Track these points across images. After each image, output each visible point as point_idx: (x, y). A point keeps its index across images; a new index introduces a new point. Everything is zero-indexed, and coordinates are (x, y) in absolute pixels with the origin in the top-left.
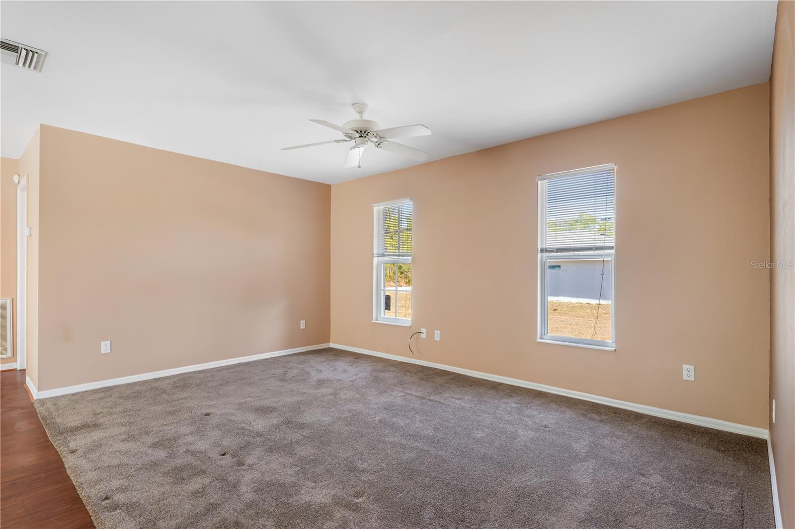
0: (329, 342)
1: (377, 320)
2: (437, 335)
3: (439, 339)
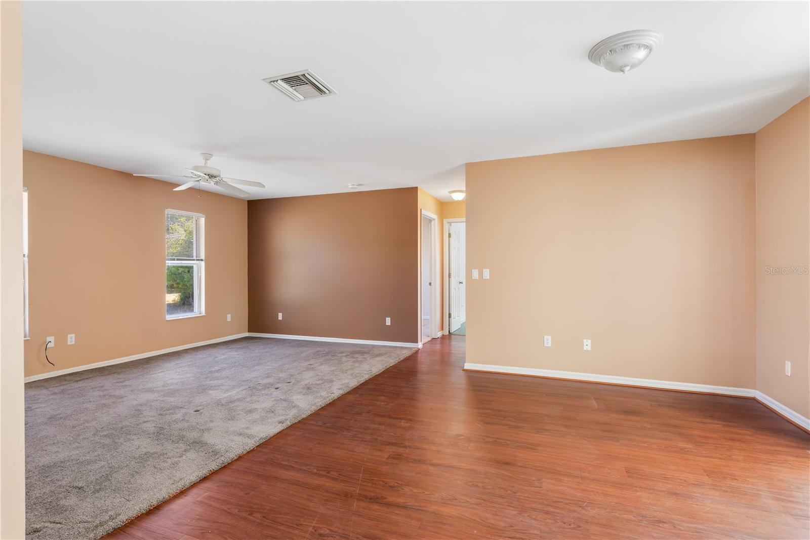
2: (71, 339)
3: (73, 343)
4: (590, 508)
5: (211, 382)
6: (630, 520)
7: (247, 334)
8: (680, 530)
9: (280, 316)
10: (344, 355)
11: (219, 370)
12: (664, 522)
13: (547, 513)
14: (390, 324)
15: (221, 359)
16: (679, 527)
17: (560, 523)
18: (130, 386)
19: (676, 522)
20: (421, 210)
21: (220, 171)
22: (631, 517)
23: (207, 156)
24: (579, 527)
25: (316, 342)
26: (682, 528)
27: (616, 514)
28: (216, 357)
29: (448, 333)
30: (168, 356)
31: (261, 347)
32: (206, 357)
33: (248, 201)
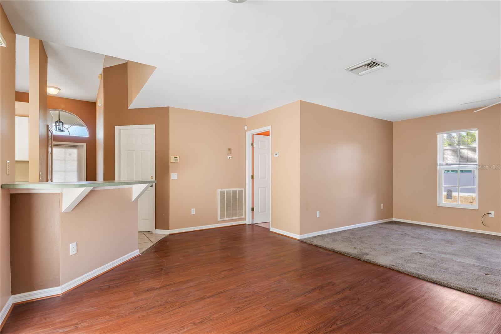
0: (392, 217)
1: (439, 205)
4: (235, 309)
6: (215, 314)
8: (191, 323)
12: (200, 323)
13: (246, 297)
16: (192, 324)
17: (238, 296)
19: (194, 327)
22: (215, 316)
24: (230, 299)
26: (190, 325)
27: (222, 313)
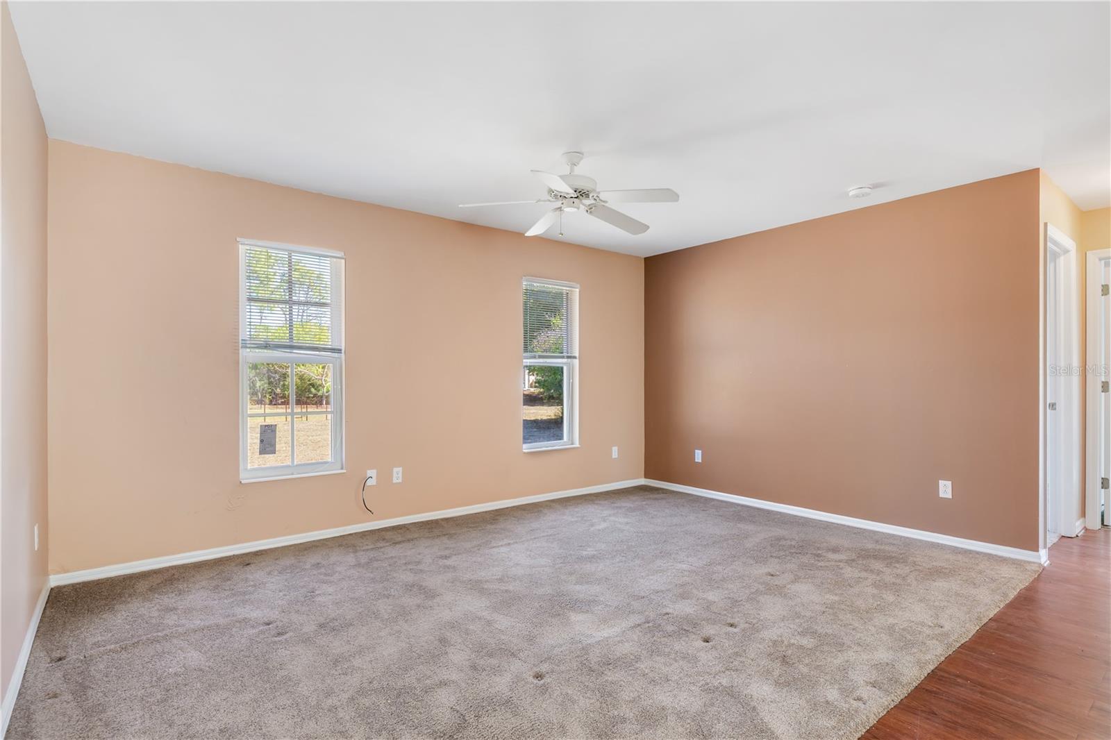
2: (397, 475)
3: (400, 481)
5: (578, 587)
7: (642, 481)
9: (698, 456)
10: (843, 557)
11: (593, 557)
14: (949, 496)
15: (599, 530)
18: (454, 568)
20: (1046, 225)
21: (596, 183)
23: (575, 157)
25: (769, 512)
28: (592, 525)
29: (1099, 526)
30: (524, 510)
31: (667, 511)
32: (576, 522)
33: (647, 259)
